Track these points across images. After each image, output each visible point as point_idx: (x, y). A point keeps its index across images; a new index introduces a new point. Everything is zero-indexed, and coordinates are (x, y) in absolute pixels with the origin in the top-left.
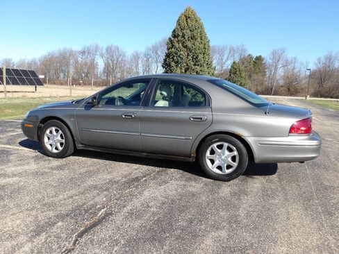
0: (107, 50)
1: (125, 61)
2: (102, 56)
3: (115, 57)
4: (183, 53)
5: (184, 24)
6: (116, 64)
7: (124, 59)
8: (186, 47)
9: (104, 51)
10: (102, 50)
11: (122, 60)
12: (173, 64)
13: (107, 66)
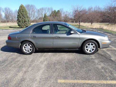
0: (5, 9)
1: (12, 13)
2: (3, 11)
3: (8, 12)
4: (21, 15)
5: (21, 8)
6: (9, 14)
7: (12, 12)
8: (21, 14)
9: (4, 9)
10: (3, 9)
11: (11, 13)
12: (19, 17)
13: (6, 15)
